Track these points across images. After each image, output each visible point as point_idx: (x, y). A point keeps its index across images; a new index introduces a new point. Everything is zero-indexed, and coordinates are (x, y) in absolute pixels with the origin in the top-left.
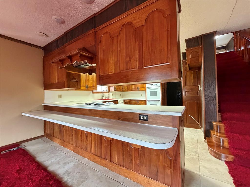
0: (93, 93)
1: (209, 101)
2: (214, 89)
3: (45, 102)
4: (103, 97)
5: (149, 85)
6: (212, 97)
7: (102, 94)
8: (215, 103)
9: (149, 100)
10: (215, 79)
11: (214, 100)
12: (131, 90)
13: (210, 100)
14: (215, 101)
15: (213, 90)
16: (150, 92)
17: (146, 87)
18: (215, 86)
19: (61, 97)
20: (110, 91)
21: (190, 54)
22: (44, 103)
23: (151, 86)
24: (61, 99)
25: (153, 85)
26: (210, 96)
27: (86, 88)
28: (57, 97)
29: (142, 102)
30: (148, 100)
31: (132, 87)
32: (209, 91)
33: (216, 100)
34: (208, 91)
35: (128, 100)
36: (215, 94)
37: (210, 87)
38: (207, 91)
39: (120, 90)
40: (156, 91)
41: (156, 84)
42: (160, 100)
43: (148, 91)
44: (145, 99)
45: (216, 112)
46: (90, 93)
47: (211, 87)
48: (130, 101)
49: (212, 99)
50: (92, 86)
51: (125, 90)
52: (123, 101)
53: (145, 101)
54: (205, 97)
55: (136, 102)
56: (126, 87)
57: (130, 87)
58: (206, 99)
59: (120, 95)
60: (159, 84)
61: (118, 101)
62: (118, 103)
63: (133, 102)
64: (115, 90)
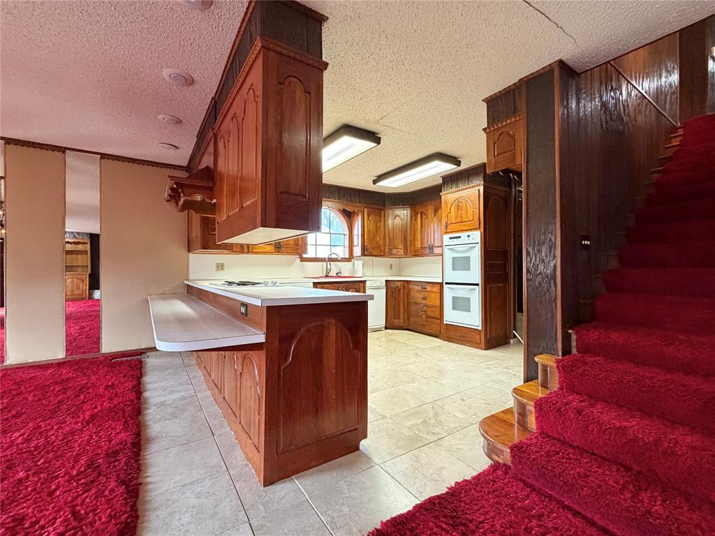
0: (301, 261)
1: (537, 288)
2: (550, 248)
3: (191, 277)
4: (328, 271)
5: (450, 238)
6: (547, 276)
7: (325, 263)
8: (553, 294)
9: (450, 283)
10: (555, 217)
11: (552, 285)
12: (413, 254)
13: (540, 283)
14: (553, 288)
15: (550, 252)
16: (453, 258)
17: (444, 244)
18: (553, 239)
19: (222, 269)
20: (354, 255)
21: (495, 143)
22: (188, 280)
23: (456, 242)
24: (222, 272)
25: (460, 237)
26: (541, 273)
27: (275, 247)
28: (215, 269)
29: (434, 290)
30: (447, 283)
31: (416, 244)
32: (538, 256)
33: (556, 286)
34: (536, 256)
35: (399, 283)
36: (555, 267)
37: (541, 244)
38: (534, 257)
39: (382, 254)
40: (469, 257)
41: (469, 236)
42: (477, 285)
43: (449, 255)
44: (441, 281)
45: (556, 326)
46: (294, 261)
47: (543, 243)
48: (406, 284)
49: (546, 282)
50: (292, 243)
51: (399, 254)
52: (384, 284)
53: (441, 285)
54: (529, 274)
55: (420, 288)
56: (400, 247)
57: (411, 245)
58: (531, 282)
59: (389, 268)
60: (477, 236)
61: (367, 282)
62: (367, 288)
63: (411, 286)
64: (363, 254)
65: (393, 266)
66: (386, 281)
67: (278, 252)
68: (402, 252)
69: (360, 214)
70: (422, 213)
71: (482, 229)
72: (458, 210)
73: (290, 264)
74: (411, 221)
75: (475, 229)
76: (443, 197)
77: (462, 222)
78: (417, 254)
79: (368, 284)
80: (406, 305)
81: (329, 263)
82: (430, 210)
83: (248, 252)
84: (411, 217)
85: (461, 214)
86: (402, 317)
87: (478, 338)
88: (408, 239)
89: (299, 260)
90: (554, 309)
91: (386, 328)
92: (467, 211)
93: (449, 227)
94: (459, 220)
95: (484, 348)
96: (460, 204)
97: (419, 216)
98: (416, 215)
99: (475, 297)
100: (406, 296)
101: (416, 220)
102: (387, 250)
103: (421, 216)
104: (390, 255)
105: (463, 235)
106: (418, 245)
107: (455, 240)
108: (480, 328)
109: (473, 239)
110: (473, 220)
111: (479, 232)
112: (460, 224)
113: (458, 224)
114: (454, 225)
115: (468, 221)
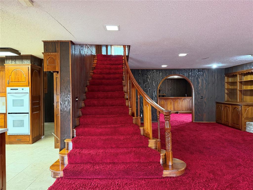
1: (64, 116)
2: (68, 103)
5: (11, 89)
6: (67, 112)
8: (69, 118)
9: (11, 113)
10: (70, 92)
13: (65, 115)
14: (69, 116)
16: (13, 100)
17: (7, 92)
18: (69, 100)
21: (47, 60)
23: (15, 91)
25: (17, 89)
26: (65, 111)
30: (9, 113)
32: (64, 105)
36: (70, 109)
37: (65, 101)
38: (63, 106)
40: (23, 100)
41: (23, 89)
42: (28, 113)
43: (10, 98)
44: (5, 112)
45: (70, 128)
49: (67, 114)
53: (5, 114)
54: (61, 112)
58: (62, 115)
60: (27, 89)
72: (16, 75)
75: (26, 86)
76: (6, 67)
77: (19, 82)
85: (18, 78)
87: (28, 138)
90: (70, 123)
92: (21, 76)
93: (10, 83)
94: (17, 80)
95: (31, 143)
96: (18, 72)
99: (27, 119)
105: (20, 89)
108: (29, 134)
109: (25, 91)
110: (25, 82)
111: (29, 87)
112: (17, 82)
113: (15, 82)
114: (13, 82)
115: (22, 82)
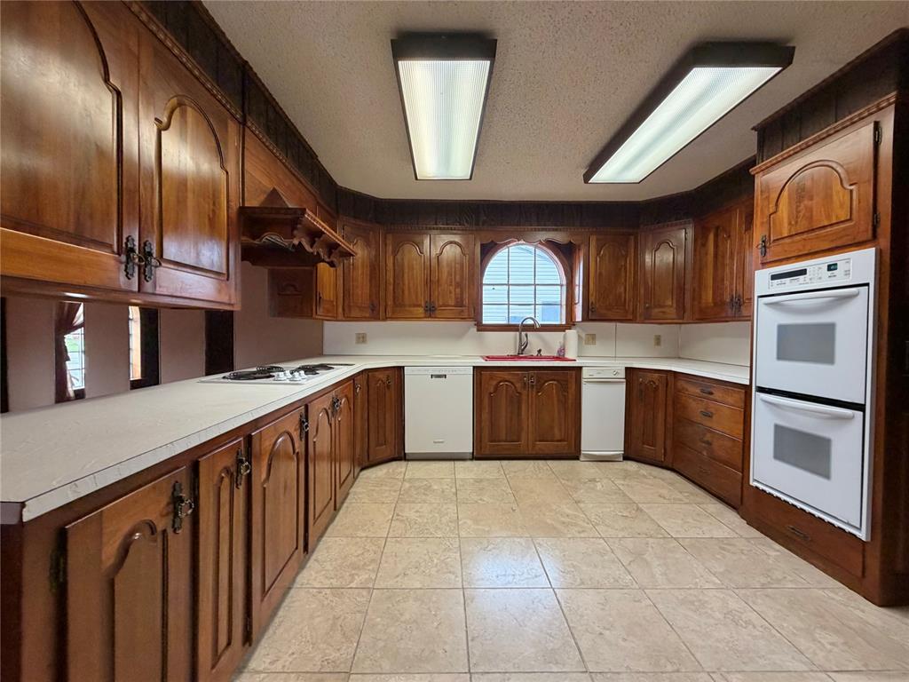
0: (478, 330)
4: (523, 347)
5: (774, 277)
9: (771, 391)
12: (697, 316)
16: (780, 328)
17: (757, 293)
19: (364, 342)
23: (789, 284)
24: (363, 345)
25: (803, 272)
27: (426, 311)
28: (354, 341)
29: (730, 399)
30: (761, 389)
31: (704, 297)
35: (656, 375)
39: (630, 317)
40: (831, 328)
41: (832, 267)
42: (861, 408)
43: (767, 321)
44: (748, 383)
46: (469, 328)
48: (671, 379)
50: (452, 302)
51: (668, 316)
52: (623, 375)
55: (698, 391)
56: (669, 303)
57: (693, 299)
59: (653, 342)
60: (861, 264)
61: (585, 371)
62: (583, 381)
63: (681, 384)
64: (586, 318)
65: (662, 339)
66: (627, 369)
67: (430, 317)
68: (672, 312)
69: (582, 246)
70: (717, 228)
71: (885, 241)
72: (800, 200)
73: (459, 336)
74: (695, 250)
75: (859, 245)
76: (758, 181)
77: (812, 230)
78: (704, 316)
79: (585, 373)
80: (670, 420)
81: (523, 333)
82: (737, 220)
83: (385, 319)
84: (695, 240)
85: (810, 210)
86: (660, 441)
87: (858, 562)
88: (688, 286)
89: (475, 329)
91: (626, 458)
92: (829, 195)
93: (774, 248)
94: (803, 226)
95: (877, 601)
96: (808, 181)
97: (711, 237)
98: (705, 238)
100: (670, 402)
101: (704, 245)
102: (640, 310)
103: (716, 236)
104: (647, 318)
105: (816, 268)
106: (708, 296)
107: (787, 280)
108: (862, 535)
109: (847, 273)
110: (850, 219)
111: (873, 250)
112: (805, 236)
113: (798, 238)
114: (787, 241)
115: (831, 225)
